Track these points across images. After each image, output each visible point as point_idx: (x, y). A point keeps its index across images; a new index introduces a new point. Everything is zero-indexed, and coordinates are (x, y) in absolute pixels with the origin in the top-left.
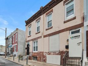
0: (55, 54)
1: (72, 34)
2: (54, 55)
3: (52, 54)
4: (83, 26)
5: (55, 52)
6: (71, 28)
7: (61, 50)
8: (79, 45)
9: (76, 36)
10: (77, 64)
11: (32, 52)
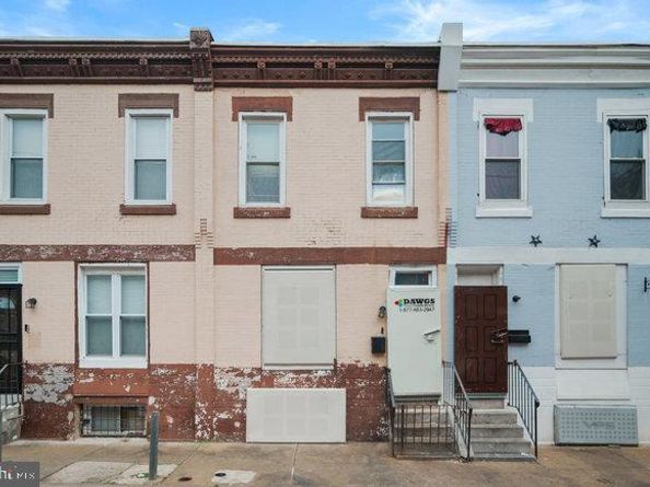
0: (308, 379)
1: (397, 283)
2: (298, 384)
3: (284, 380)
4: (444, 262)
5: (309, 372)
6: (397, 257)
7: (347, 362)
8: (430, 341)
9: (420, 301)
10: (434, 425)
11: (74, 367)
